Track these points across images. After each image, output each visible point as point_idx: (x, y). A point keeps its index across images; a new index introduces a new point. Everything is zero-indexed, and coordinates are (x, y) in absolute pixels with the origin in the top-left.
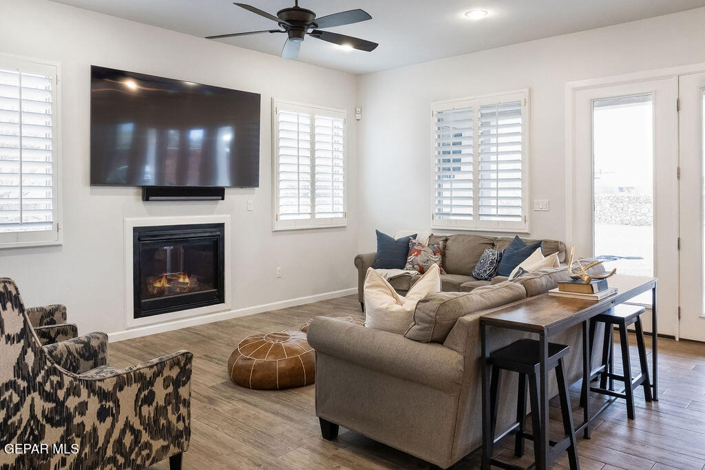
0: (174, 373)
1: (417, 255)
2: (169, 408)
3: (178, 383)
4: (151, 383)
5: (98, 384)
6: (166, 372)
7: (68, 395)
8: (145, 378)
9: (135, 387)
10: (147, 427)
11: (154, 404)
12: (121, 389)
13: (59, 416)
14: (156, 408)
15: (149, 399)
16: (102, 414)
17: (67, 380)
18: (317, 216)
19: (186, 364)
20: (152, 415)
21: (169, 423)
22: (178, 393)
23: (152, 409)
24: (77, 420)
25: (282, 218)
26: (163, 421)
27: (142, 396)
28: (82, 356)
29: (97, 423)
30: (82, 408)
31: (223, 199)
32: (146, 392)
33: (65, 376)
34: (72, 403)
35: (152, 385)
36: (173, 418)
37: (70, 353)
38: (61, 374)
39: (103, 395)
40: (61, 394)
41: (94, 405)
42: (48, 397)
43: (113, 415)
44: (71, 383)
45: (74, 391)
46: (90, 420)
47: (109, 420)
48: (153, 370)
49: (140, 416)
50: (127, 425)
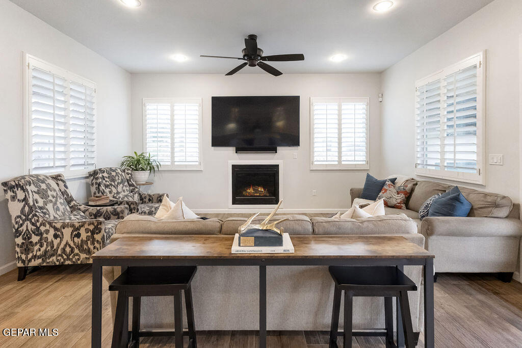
0: (91, 227)
1: (383, 193)
2: (89, 242)
3: (93, 232)
4: (78, 229)
5: (54, 224)
6: (86, 226)
7: (41, 225)
8: (75, 227)
9: (70, 229)
10: (77, 247)
11: (81, 238)
12: (64, 228)
13: (38, 232)
14: (82, 240)
15: (78, 235)
16: (56, 236)
17: (41, 220)
18: (343, 163)
19: (98, 225)
20: (80, 243)
21: (89, 248)
22: (93, 237)
23: (79, 240)
24: (45, 235)
25: (315, 163)
26: (85, 247)
27: (74, 233)
28: (112, 214)
29: (53, 239)
30: (47, 232)
31: (276, 152)
32: (76, 232)
33: (40, 218)
34: (43, 229)
35: (79, 230)
36: (91, 247)
37: (107, 211)
38: (38, 217)
39: (56, 229)
40: (38, 224)
41: (52, 232)
42: (33, 224)
43: (60, 238)
44: (42, 221)
45: (43, 224)
46: (50, 236)
47: (59, 239)
48: (79, 224)
49: (74, 242)
50: (67, 243)
